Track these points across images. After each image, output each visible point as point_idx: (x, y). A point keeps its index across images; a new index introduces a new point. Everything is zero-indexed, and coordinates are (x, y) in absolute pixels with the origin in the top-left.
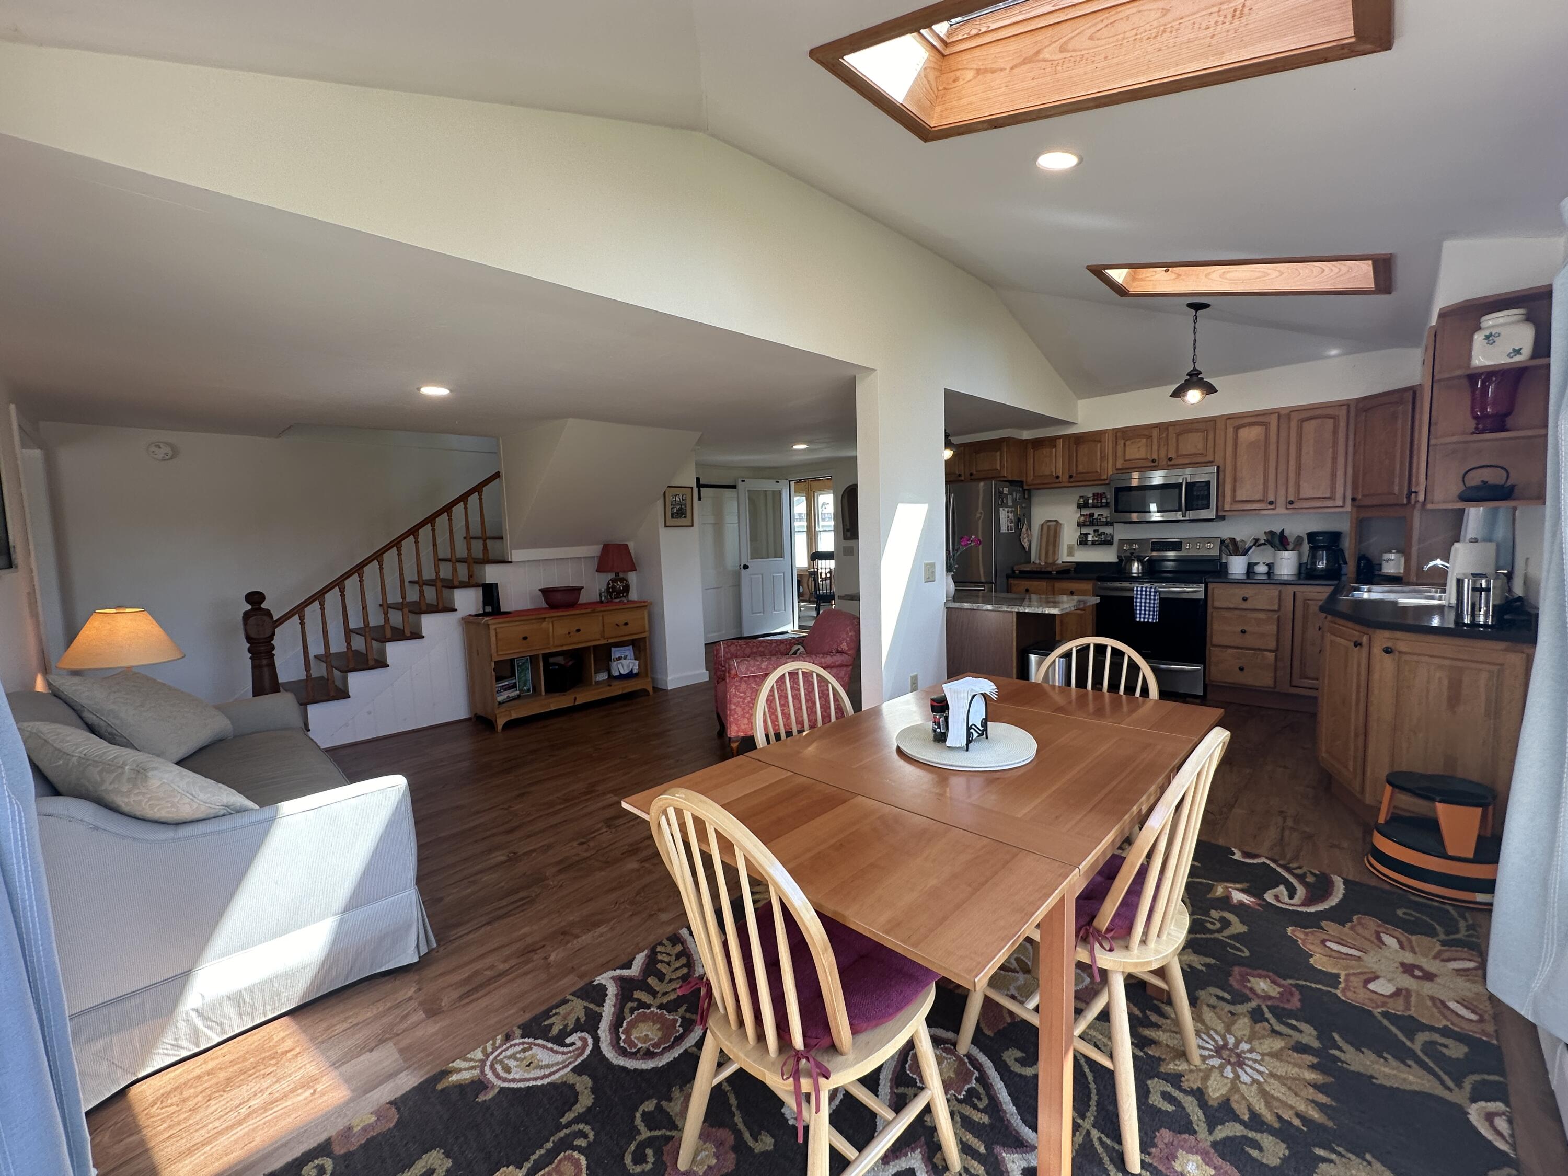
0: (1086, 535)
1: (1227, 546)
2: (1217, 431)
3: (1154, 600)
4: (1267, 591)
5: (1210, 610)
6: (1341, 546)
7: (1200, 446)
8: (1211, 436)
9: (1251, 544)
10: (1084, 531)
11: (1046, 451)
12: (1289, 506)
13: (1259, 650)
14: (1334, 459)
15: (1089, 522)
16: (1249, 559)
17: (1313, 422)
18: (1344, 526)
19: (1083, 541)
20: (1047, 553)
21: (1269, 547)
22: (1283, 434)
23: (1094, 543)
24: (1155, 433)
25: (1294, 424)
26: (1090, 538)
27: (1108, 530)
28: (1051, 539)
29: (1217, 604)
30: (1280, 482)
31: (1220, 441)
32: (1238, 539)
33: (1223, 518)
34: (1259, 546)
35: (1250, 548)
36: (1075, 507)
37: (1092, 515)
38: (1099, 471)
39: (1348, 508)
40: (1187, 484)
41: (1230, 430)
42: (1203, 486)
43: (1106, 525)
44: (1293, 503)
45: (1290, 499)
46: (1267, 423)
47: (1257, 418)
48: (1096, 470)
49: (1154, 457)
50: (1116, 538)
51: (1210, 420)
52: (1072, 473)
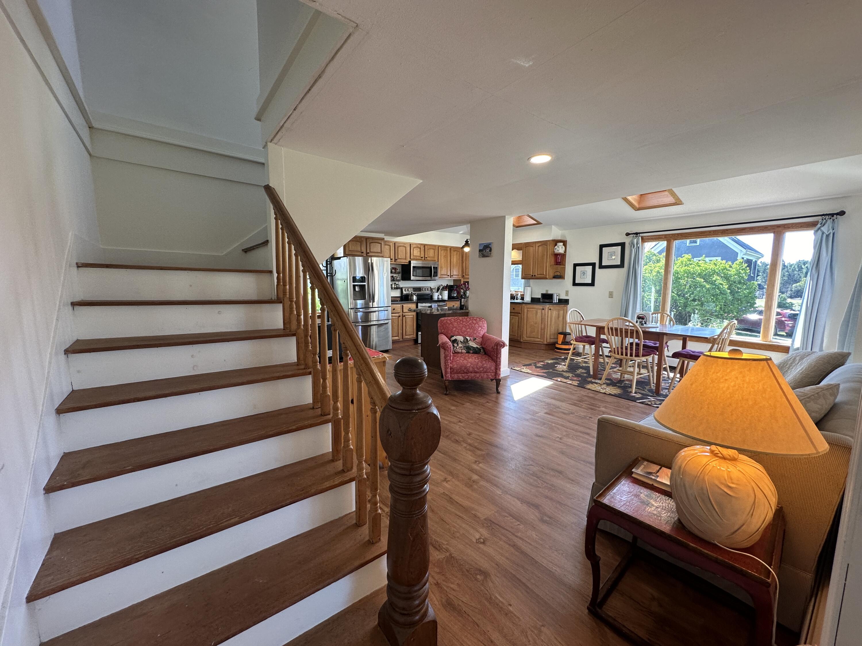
7: (433, 254)
8: (436, 252)
14: (459, 264)
15: (392, 279)
17: (455, 252)
22: (450, 254)
24: (422, 247)
25: (452, 252)
26: (393, 286)
30: (450, 269)
39: (461, 278)
40: (433, 267)
41: (440, 250)
42: (436, 268)
43: (399, 281)
44: (452, 276)
45: (452, 275)
46: (447, 250)
47: (445, 248)
48: (405, 258)
49: (422, 256)
50: (401, 286)
51: (435, 246)
52: (396, 258)
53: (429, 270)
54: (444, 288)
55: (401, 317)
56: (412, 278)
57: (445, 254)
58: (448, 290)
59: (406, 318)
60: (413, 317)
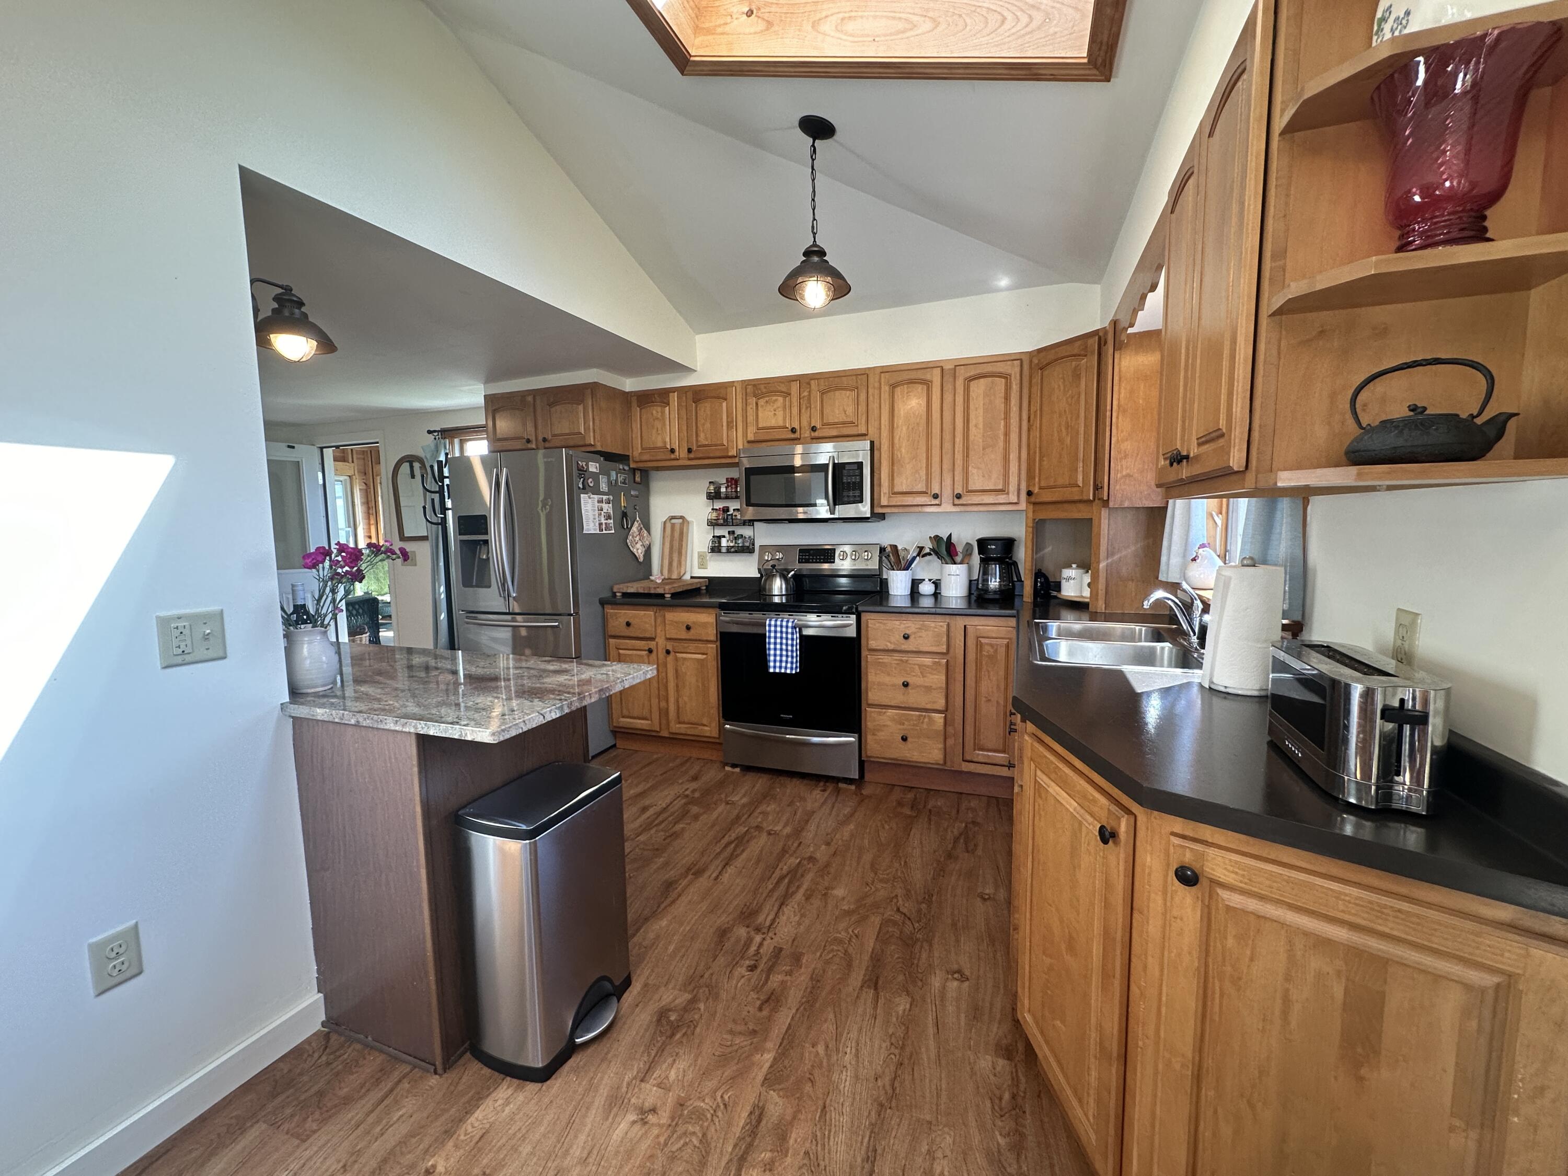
0: (720, 537)
1: (888, 557)
2: (871, 391)
3: (792, 639)
4: (933, 625)
5: (864, 653)
6: (1014, 559)
7: (850, 410)
8: (863, 396)
9: (915, 554)
10: (719, 532)
11: (656, 411)
12: (957, 501)
13: (926, 710)
14: (1007, 434)
15: (723, 519)
16: (913, 574)
17: (982, 380)
18: (1018, 529)
19: (716, 549)
20: (670, 564)
21: (934, 557)
22: (948, 398)
23: (729, 550)
24: (795, 388)
25: (960, 383)
26: (724, 542)
27: (746, 532)
28: (676, 544)
29: (873, 644)
30: (945, 467)
31: (874, 406)
32: (900, 548)
33: (882, 517)
34: (923, 556)
35: (914, 559)
36: (704, 497)
37: (726, 510)
38: (725, 443)
39: (1023, 506)
40: (835, 465)
41: (884, 388)
42: (856, 468)
44: (961, 497)
45: (957, 491)
48: (721, 441)
49: (794, 425)
50: (757, 543)
52: (691, 445)
57: (914, 401)
59: (676, 658)
60: (707, 660)
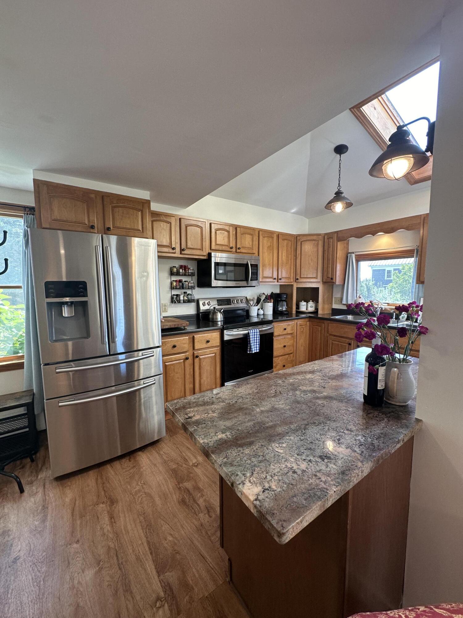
0: (177, 295)
2: (256, 237)
4: (291, 323)
7: (251, 243)
8: (254, 239)
10: (175, 292)
11: (163, 224)
12: (280, 281)
13: (289, 354)
14: (291, 260)
15: (178, 286)
17: (285, 241)
19: (176, 300)
23: (184, 302)
25: (280, 241)
26: (182, 298)
27: (192, 292)
36: (165, 273)
37: (180, 281)
38: (201, 249)
40: (250, 265)
41: (261, 237)
42: (255, 267)
43: (192, 288)
44: (280, 279)
45: (280, 277)
46: (273, 238)
47: (270, 234)
48: (199, 247)
49: (231, 246)
50: (196, 297)
51: (253, 229)
52: (183, 246)
53: (243, 269)
54: (269, 298)
55: (190, 360)
56: (214, 283)
57: (269, 244)
58: (272, 301)
59: (200, 359)
60: (215, 356)
